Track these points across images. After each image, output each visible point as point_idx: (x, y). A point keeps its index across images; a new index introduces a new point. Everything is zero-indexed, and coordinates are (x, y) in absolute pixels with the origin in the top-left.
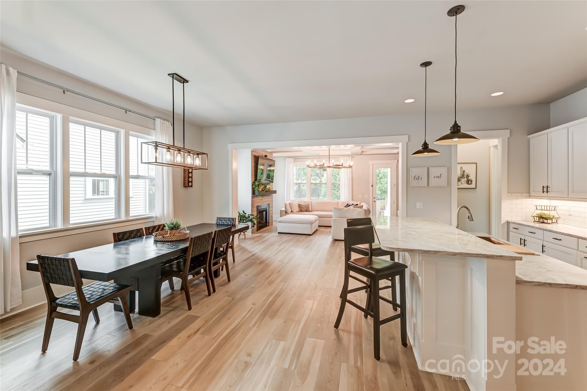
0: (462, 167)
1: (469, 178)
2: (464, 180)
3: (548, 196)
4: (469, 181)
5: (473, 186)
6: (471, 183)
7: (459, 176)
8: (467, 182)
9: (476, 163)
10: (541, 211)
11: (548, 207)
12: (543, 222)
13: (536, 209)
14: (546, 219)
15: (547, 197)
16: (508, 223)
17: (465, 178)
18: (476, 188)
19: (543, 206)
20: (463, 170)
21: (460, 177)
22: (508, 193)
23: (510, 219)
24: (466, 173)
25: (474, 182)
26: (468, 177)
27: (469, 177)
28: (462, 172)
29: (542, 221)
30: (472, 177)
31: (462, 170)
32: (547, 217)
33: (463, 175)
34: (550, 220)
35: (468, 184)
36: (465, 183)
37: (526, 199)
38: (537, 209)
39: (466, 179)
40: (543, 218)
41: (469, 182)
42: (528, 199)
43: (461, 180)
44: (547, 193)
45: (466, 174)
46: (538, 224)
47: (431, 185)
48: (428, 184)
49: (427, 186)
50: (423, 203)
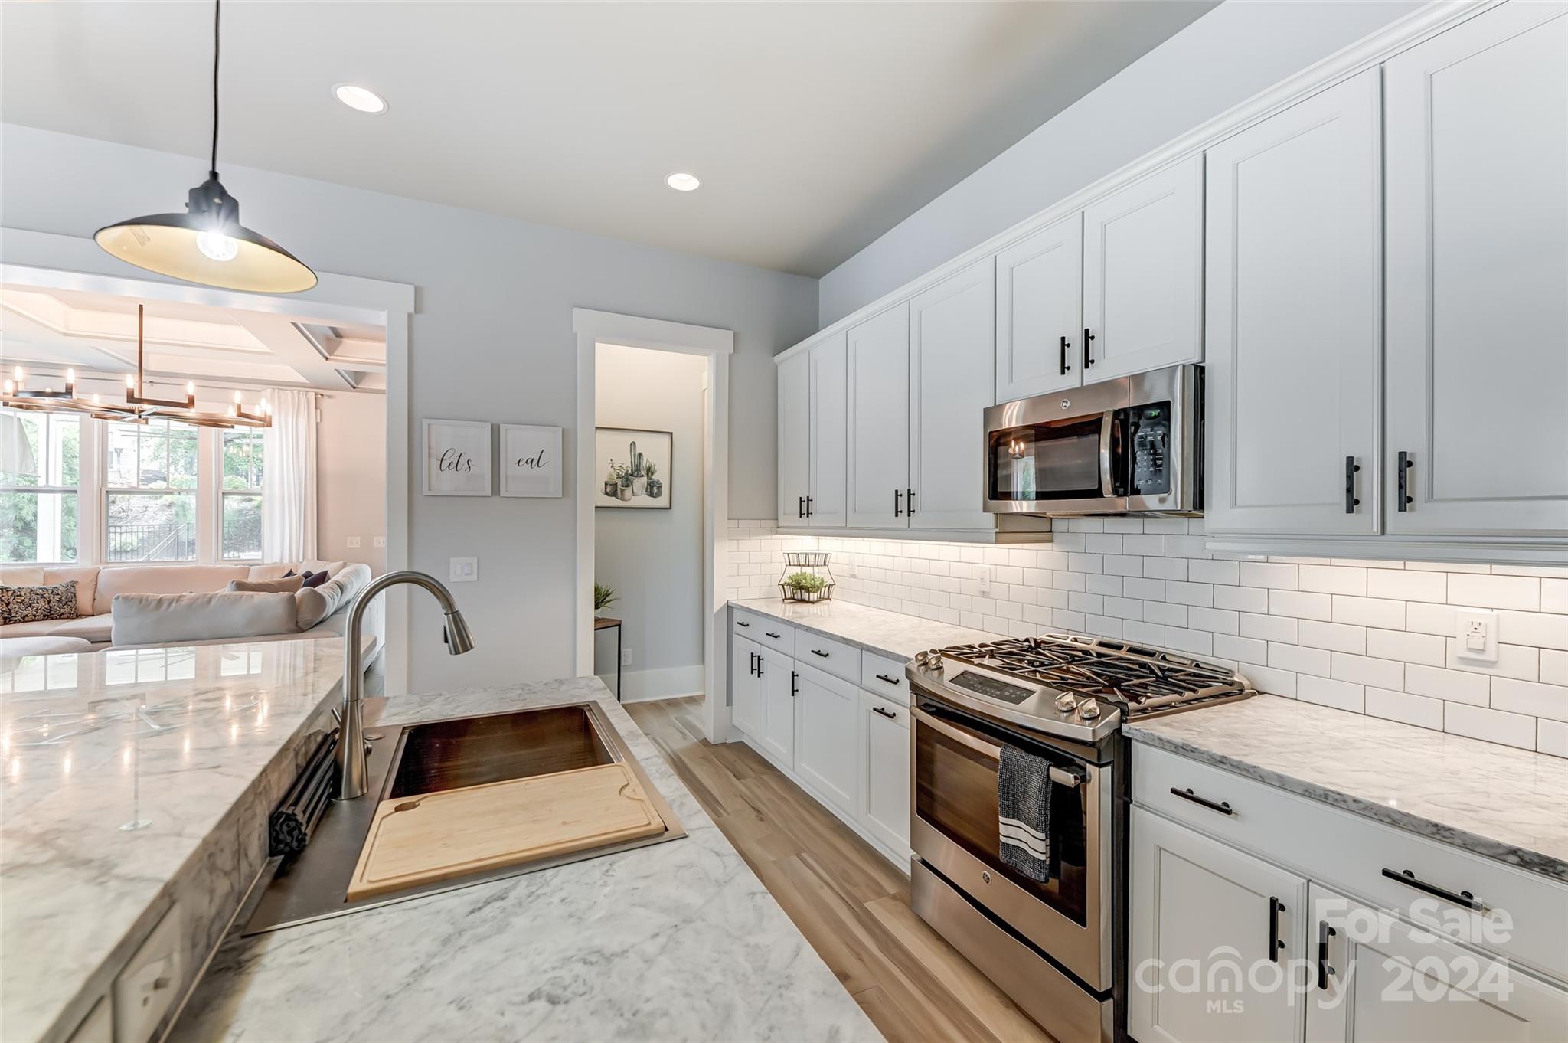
0: (634, 443)
1: (655, 477)
2: (640, 483)
3: (811, 525)
4: (653, 487)
5: (662, 501)
6: (659, 494)
7: (628, 471)
8: (647, 488)
9: (671, 433)
10: (797, 570)
11: (812, 558)
12: (802, 601)
13: (788, 564)
14: (808, 590)
15: (809, 528)
16: (729, 608)
17: (643, 476)
18: (670, 508)
19: (803, 554)
20: (637, 453)
21: (630, 472)
22: (728, 519)
23: (733, 598)
24: (645, 461)
25: (665, 490)
26: (650, 474)
27: (652, 473)
28: (635, 457)
29: (799, 598)
30: (661, 476)
31: (635, 451)
32: (809, 586)
33: (638, 469)
34: (814, 592)
35: (651, 494)
36: (642, 492)
37: (769, 537)
38: (790, 565)
39: (645, 480)
40: (802, 588)
41: (653, 489)
42: (774, 537)
43: (632, 482)
44: (808, 516)
45: (644, 464)
46: (792, 605)
47: (506, 491)
48: (495, 489)
49: (490, 495)
50: (476, 560)
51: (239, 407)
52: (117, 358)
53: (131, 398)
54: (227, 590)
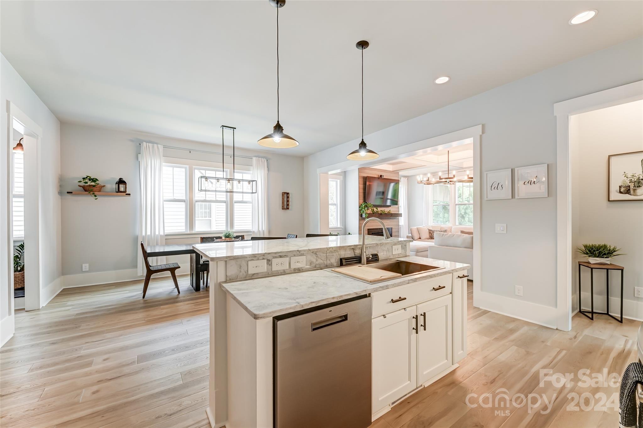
47: (518, 196)
48: (513, 196)
49: (511, 198)
50: (506, 225)
51: (468, 176)
52: (453, 166)
53: (440, 179)
54: (459, 233)
